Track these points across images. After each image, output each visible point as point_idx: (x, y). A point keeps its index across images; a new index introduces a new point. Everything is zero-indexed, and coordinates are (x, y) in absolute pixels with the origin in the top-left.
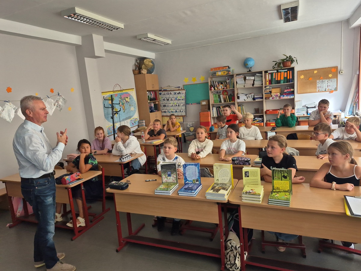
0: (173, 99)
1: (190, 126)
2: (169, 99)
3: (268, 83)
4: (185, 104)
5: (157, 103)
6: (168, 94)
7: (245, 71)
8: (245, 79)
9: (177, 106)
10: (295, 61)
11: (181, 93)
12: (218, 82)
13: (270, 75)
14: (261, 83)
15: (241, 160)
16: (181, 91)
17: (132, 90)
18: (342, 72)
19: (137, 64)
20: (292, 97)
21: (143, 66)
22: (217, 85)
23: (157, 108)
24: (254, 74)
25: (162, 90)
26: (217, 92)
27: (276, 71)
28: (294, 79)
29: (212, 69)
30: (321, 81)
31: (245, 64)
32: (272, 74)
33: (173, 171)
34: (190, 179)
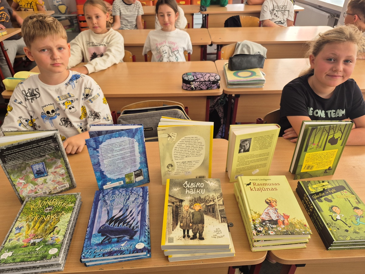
1: (58, 3)
15: (202, 80)
33: (52, 160)
34: (116, 174)
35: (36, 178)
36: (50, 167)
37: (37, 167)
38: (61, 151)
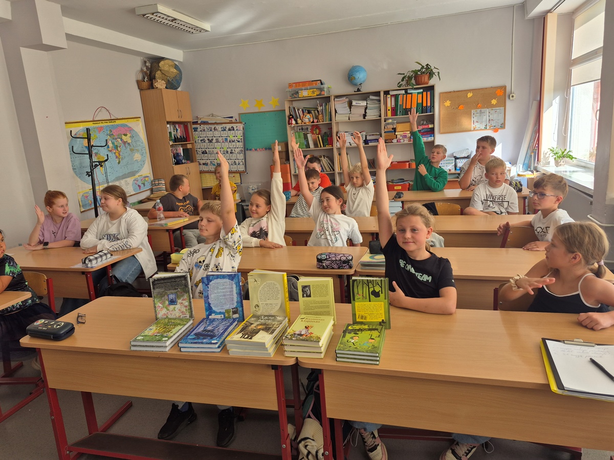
0: (220, 139)
1: (253, 191)
2: (212, 140)
3: (389, 113)
4: (243, 149)
5: (189, 146)
6: (211, 130)
7: (350, 90)
8: (350, 105)
9: (229, 153)
10: (436, 74)
11: (235, 130)
12: (303, 110)
13: (393, 99)
14: (378, 114)
15: (334, 259)
16: (234, 125)
17: (135, 119)
18: (513, 96)
19: (145, 69)
20: (430, 139)
21: (158, 74)
22: (302, 115)
23: (189, 156)
24: (365, 96)
25: (199, 122)
26: (302, 129)
27: (403, 92)
28: (433, 106)
29: (290, 85)
30: (479, 112)
31: (350, 77)
32: (396, 96)
33: (181, 293)
34: (219, 308)
35: (169, 305)
36: (179, 299)
37: (172, 297)
38: (188, 288)
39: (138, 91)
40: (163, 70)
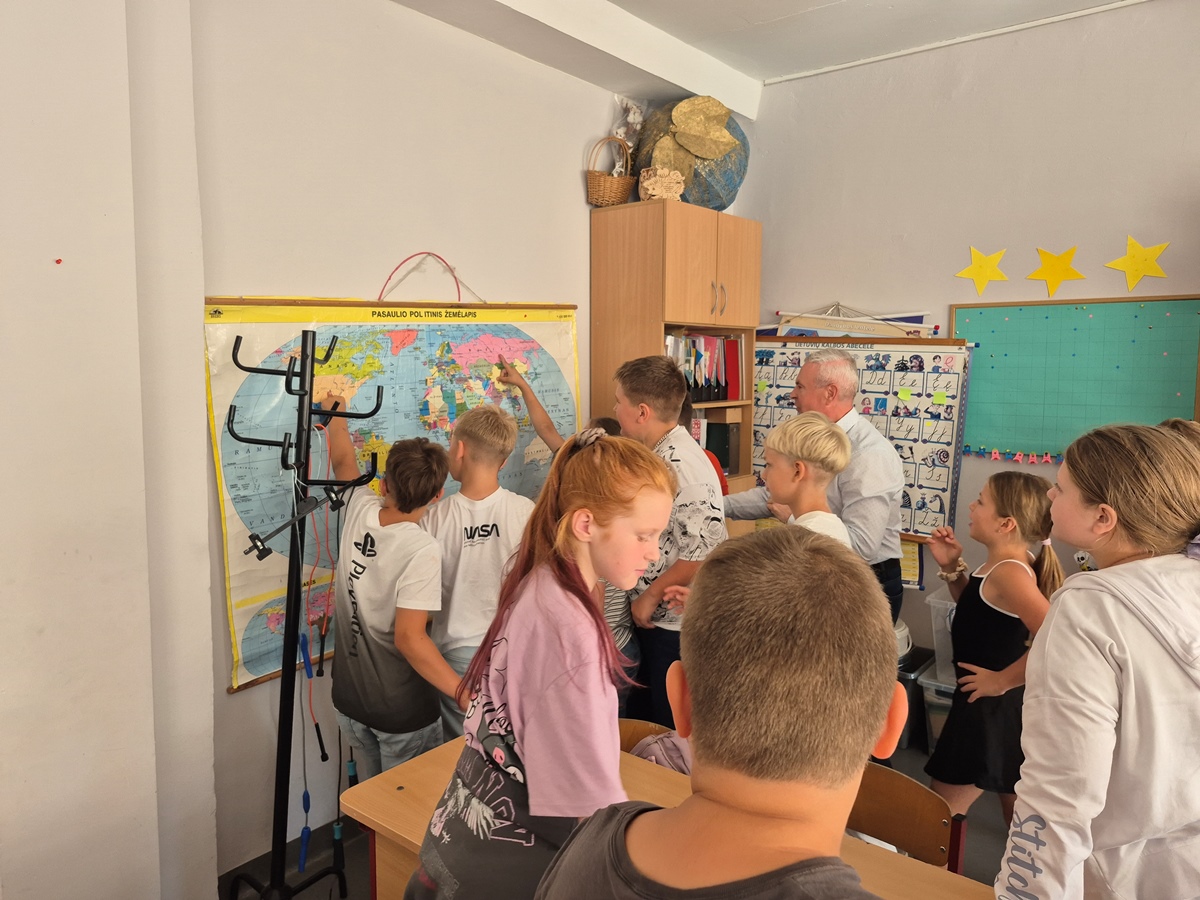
4: (951, 450)
5: (732, 417)
16: (927, 353)
17: (556, 313)
19: (621, 133)
21: (663, 149)
23: (726, 451)
25: (782, 332)
39: (584, 211)
40: (683, 134)
